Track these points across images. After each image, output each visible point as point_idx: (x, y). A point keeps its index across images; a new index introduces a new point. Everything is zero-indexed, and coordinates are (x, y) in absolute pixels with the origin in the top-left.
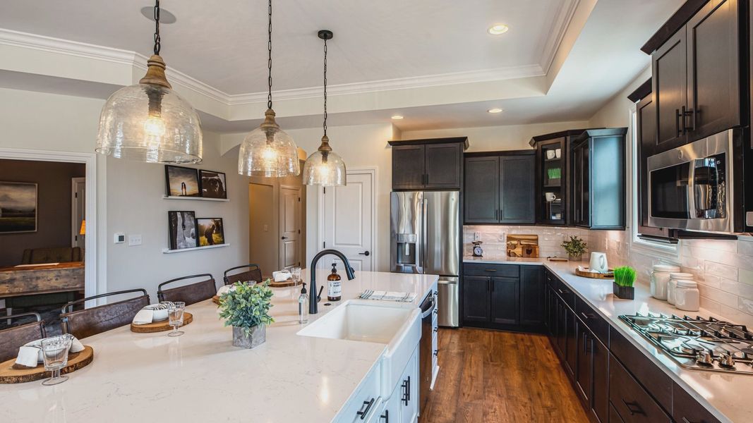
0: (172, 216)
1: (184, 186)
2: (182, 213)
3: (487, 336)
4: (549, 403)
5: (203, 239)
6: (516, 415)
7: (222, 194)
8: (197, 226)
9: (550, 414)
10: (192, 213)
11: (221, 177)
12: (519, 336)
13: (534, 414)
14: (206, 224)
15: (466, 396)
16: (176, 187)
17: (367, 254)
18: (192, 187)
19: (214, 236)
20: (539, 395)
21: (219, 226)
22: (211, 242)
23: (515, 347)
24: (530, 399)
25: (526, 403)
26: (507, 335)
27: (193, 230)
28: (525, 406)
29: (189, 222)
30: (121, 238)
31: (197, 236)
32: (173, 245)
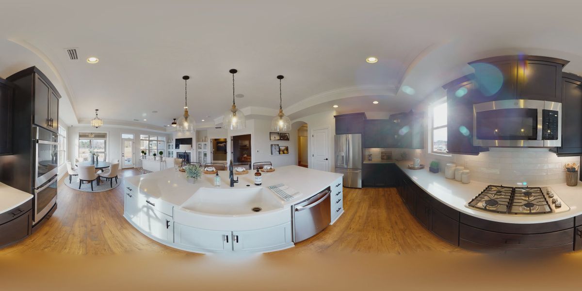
0: (272, 145)
1: (275, 137)
2: (275, 145)
3: (372, 191)
4: (402, 227)
5: (281, 152)
6: (383, 239)
7: (288, 139)
8: (279, 149)
9: (405, 234)
10: (278, 145)
11: (287, 135)
12: (386, 189)
13: (395, 236)
14: (282, 148)
15: (352, 229)
16: (272, 138)
17: (327, 159)
18: (278, 138)
19: (285, 152)
20: (396, 223)
21: (287, 149)
22: (284, 153)
23: (384, 195)
24: (392, 227)
25: (389, 230)
26: (381, 189)
27: (278, 150)
28: (389, 232)
29: (277, 147)
30: (258, 151)
31: (279, 151)
32: (272, 154)
